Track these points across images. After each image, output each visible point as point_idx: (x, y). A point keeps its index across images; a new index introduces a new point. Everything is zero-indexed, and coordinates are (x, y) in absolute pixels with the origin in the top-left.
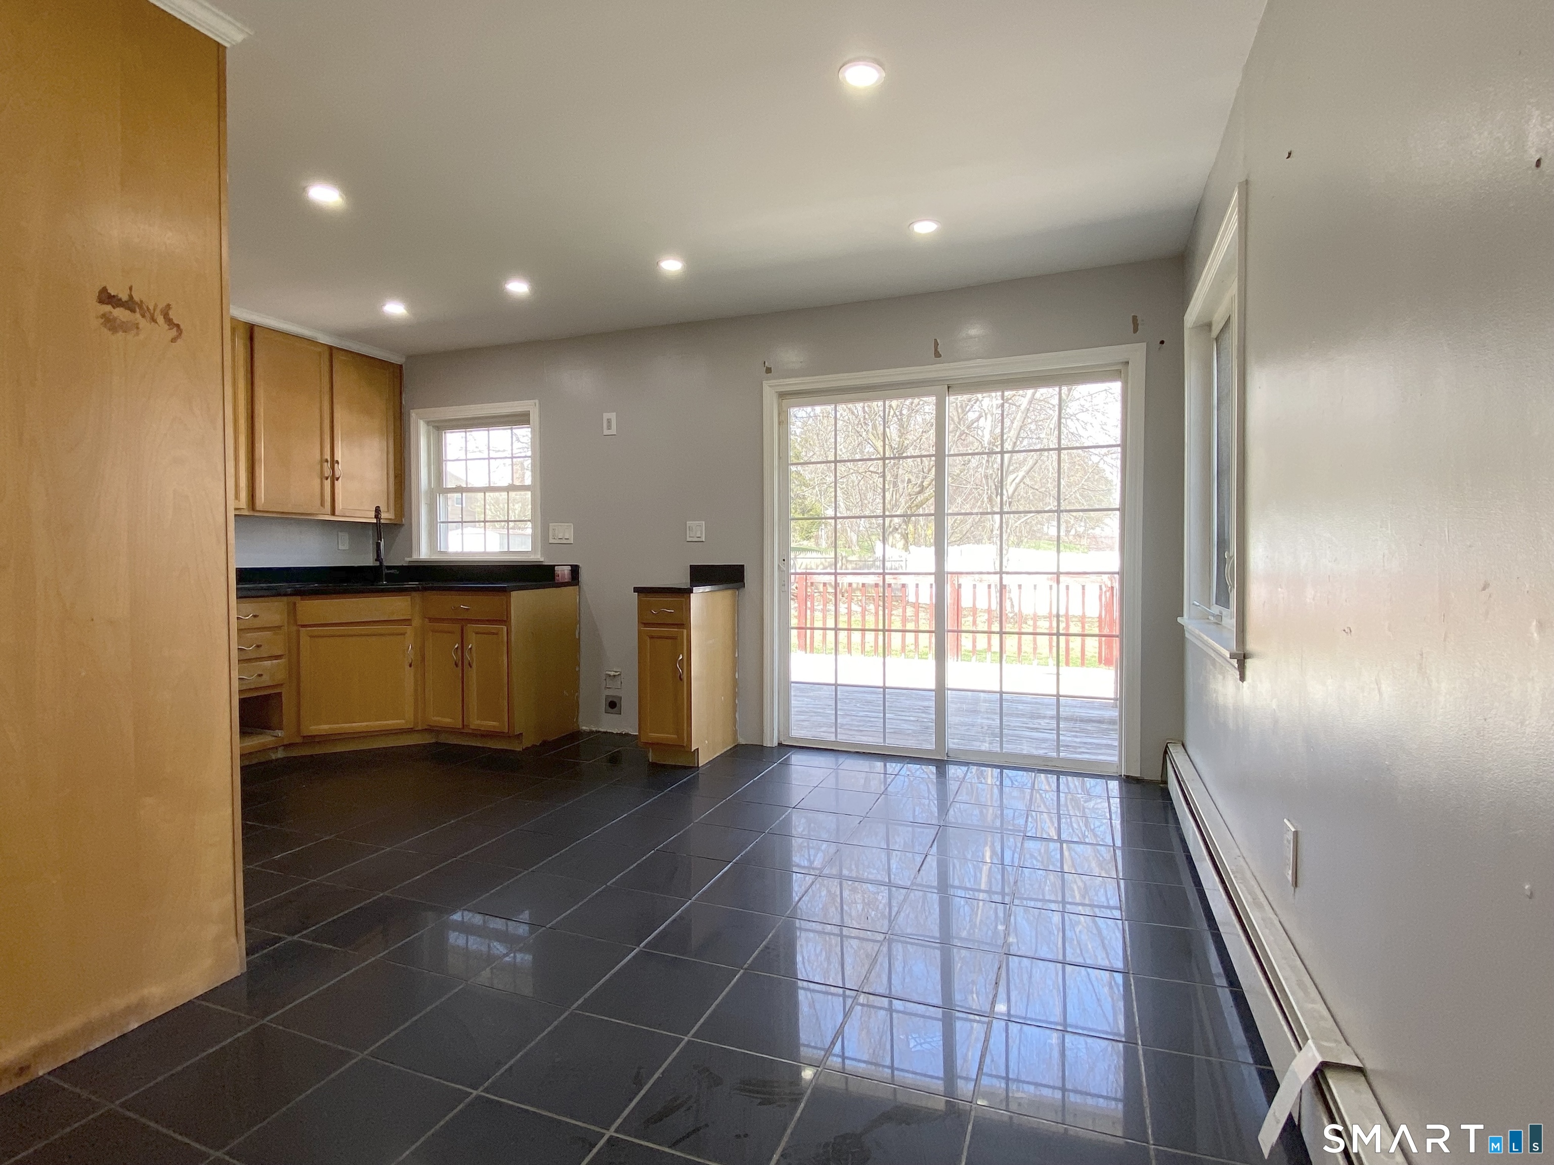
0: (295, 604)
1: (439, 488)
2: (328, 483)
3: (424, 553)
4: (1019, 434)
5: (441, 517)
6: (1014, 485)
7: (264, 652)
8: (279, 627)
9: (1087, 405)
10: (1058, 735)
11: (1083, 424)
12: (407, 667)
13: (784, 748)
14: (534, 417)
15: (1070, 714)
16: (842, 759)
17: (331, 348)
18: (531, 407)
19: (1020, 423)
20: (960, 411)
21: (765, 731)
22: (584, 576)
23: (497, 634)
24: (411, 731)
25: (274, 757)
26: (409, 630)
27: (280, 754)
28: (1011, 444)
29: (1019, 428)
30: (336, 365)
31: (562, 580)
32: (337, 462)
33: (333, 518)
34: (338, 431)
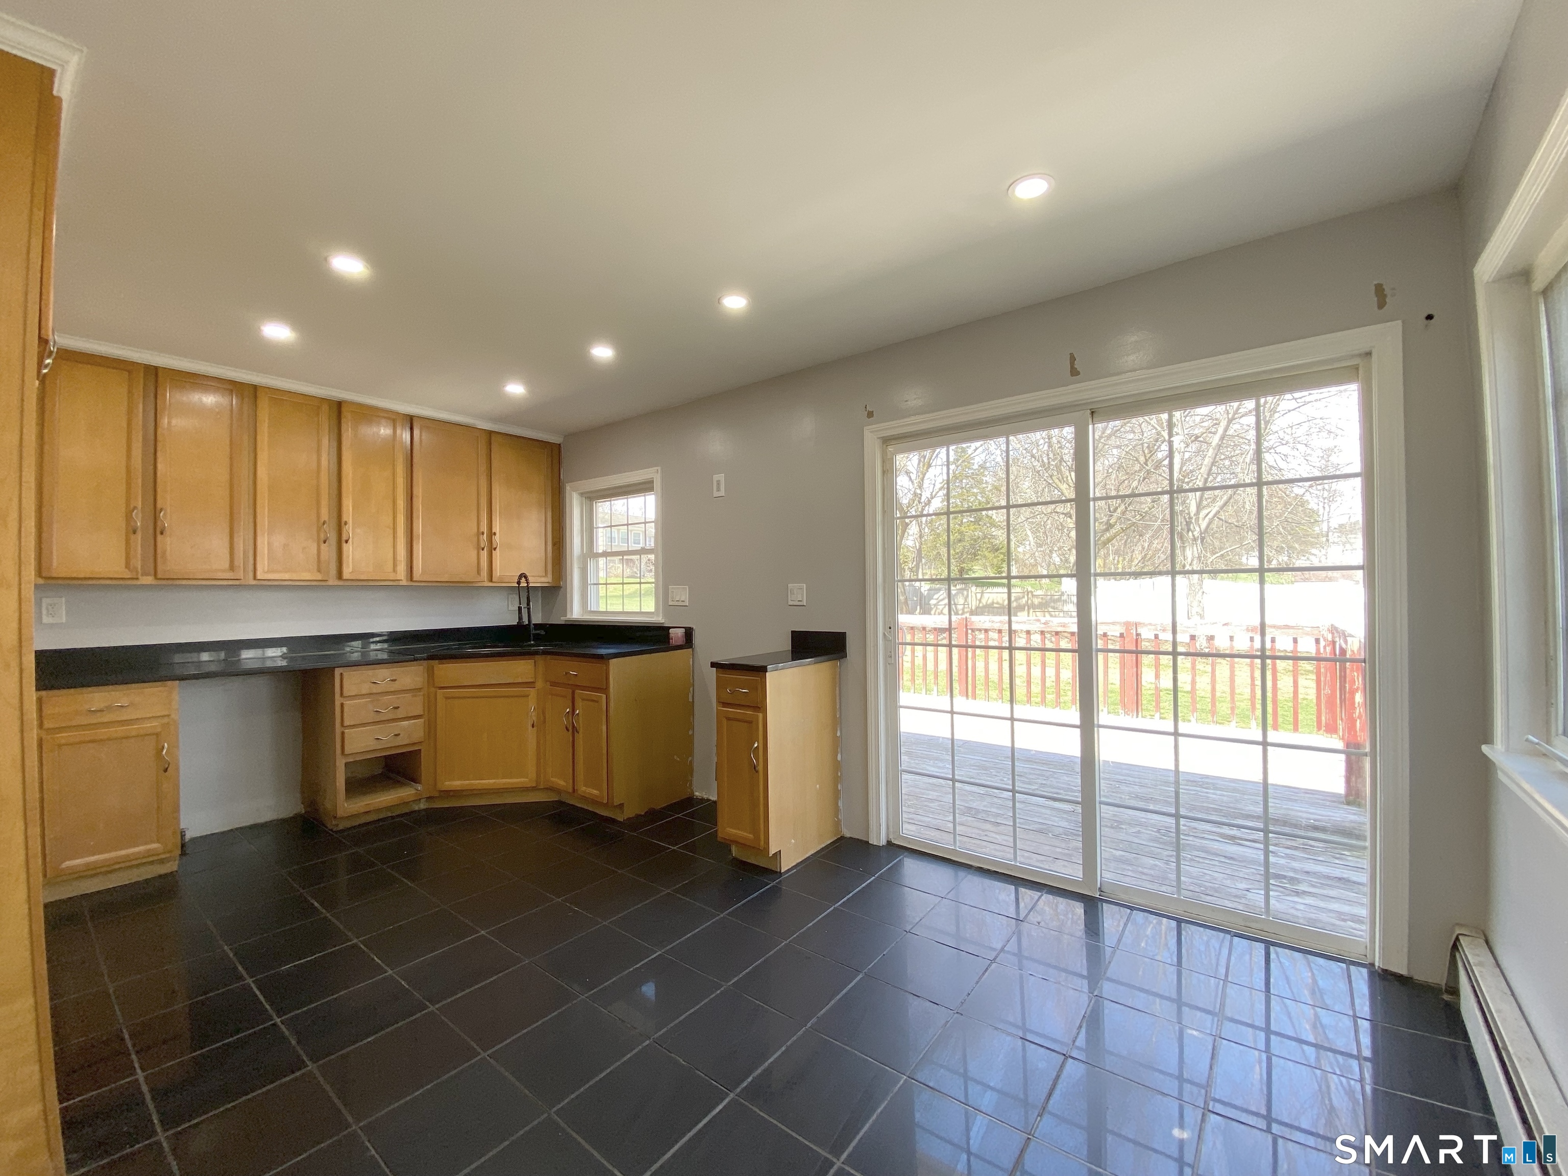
0: (433, 667)
1: (591, 553)
2: (484, 554)
3: (576, 612)
4: (1210, 470)
5: (591, 579)
6: (1207, 520)
7: (400, 713)
8: (420, 689)
9: (1287, 438)
10: (1267, 853)
11: (1283, 457)
12: (530, 727)
13: (894, 849)
14: (657, 484)
15: (1282, 812)
16: (962, 874)
17: (490, 433)
18: (653, 473)
19: (1211, 460)
20: (1146, 451)
21: (871, 827)
22: (697, 639)
23: (597, 702)
24: (534, 789)
25: (416, 808)
26: (532, 692)
27: (423, 806)
28: (1203, 480)
29: (1210, 464)
30: (495, 448)
31: (673, 642)
32: (495, 534)
33: (491, 584)
34: (496, 506)
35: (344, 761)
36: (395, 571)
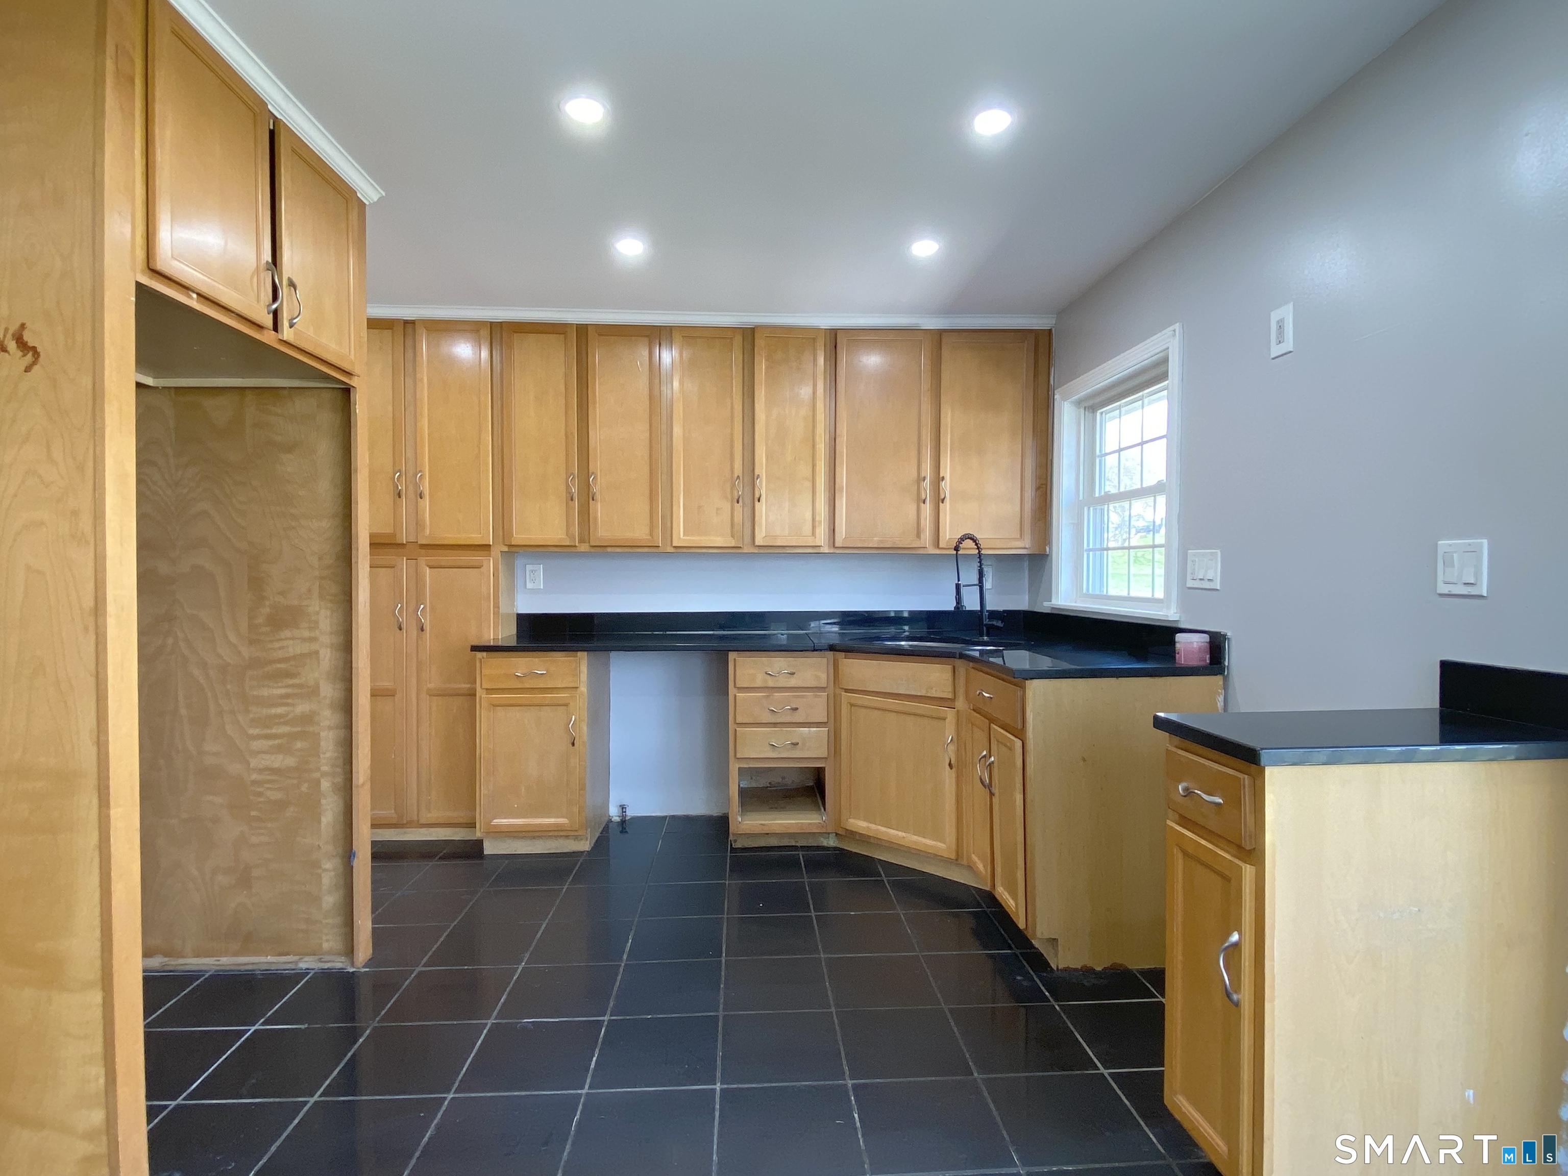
0: (840, 661)
1: (1089, 497)
2: (927, 509)
3: (1062, 595)
5: (1091, 542)
7: (798, 717)
8: (822, 689)
12: (947, 768)
14: (1175, 366)
17: (939, 335)
22: (1234, 657)
23: (1014, 752)
24: (954, 862)
26: (950, 714)
27: (832, 842)
30: (946, 353)
31: (1182, 659)
32: (943, 478)
33: (938, 552)
34: (947, 439)
35: (737, 766)
36: (814, 534)
